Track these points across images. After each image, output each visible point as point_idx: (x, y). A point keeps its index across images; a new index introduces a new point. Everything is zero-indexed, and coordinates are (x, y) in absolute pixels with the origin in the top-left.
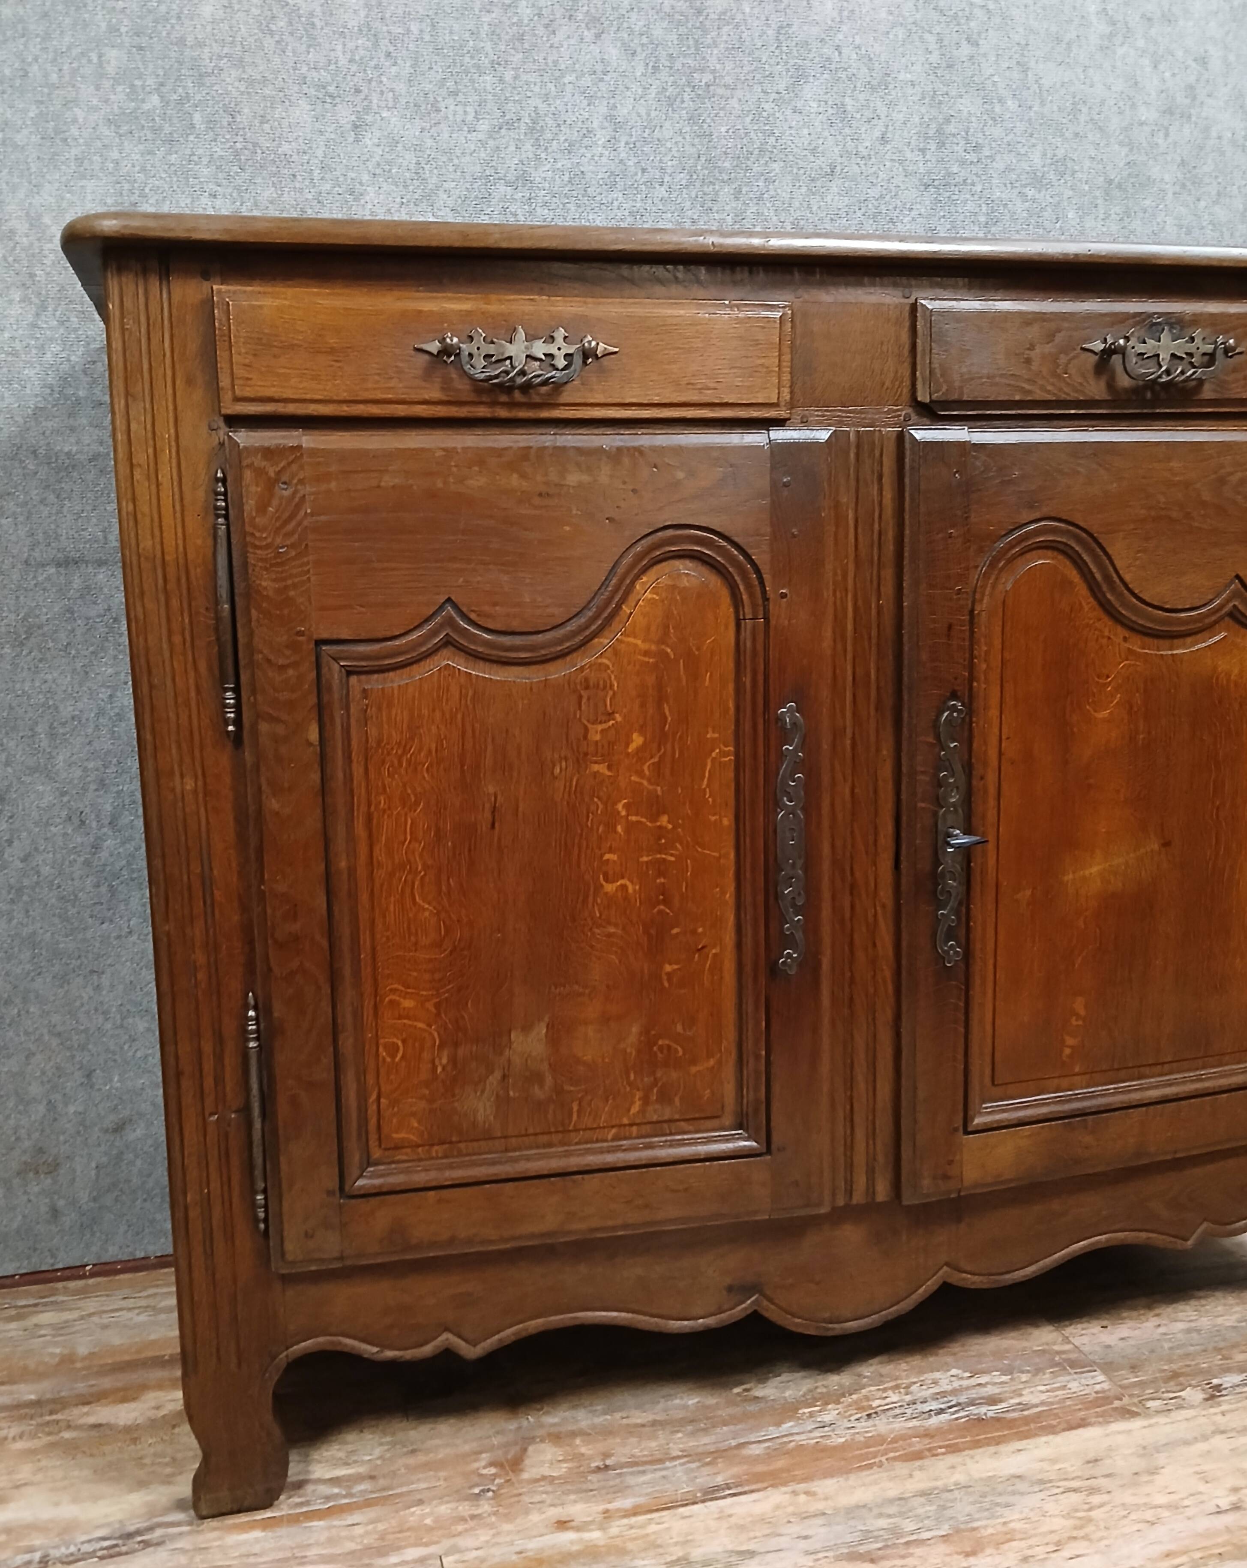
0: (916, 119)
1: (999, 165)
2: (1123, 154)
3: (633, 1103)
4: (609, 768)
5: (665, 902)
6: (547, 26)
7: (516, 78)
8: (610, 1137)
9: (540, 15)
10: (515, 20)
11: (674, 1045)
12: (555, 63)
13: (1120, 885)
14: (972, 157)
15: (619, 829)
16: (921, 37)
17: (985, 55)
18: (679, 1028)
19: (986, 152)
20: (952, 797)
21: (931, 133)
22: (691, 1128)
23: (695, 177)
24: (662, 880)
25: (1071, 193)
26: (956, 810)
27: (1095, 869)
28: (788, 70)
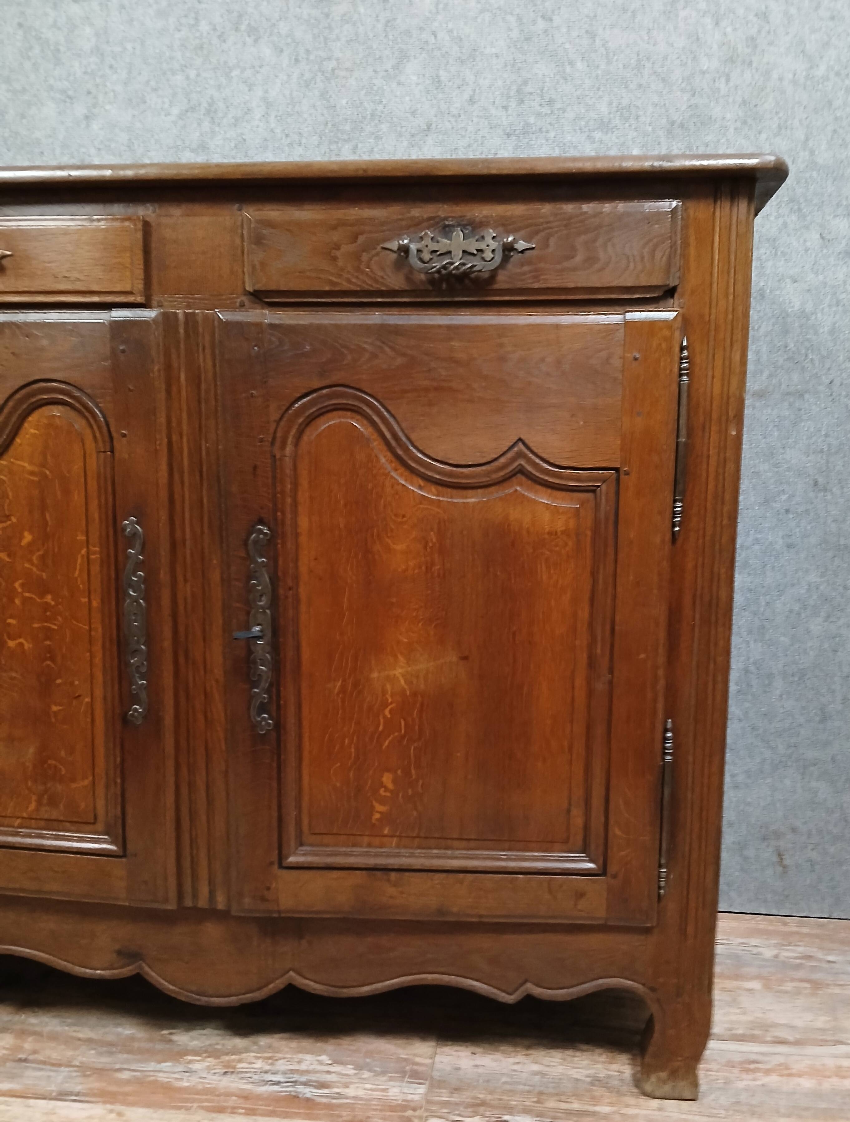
0: (500, 83)
1: (570, 115)
2: (685, 99)
3: (30, 803)
4: (9, 556)
5: (52, 659)
6: (219, 37)
7: (198, 75)
8: (16, 824)
9: (215, 29)
10: (198, 34)
11: (58, 765)
12: (225, 62)
13: (422, 686)
14: (546, 110)
15: (17, 601)
16: (504, 19)
17: (558, 28)
18: (63, 753)
19: (558, 105)
20: (260, 601)
21: (512, 93)
22: (73, 828)
23: (323, 138)
24: (48, 643)
25: (635, 134)
26: (264, 612)
27: (398, 672)
28: (393, 53)
